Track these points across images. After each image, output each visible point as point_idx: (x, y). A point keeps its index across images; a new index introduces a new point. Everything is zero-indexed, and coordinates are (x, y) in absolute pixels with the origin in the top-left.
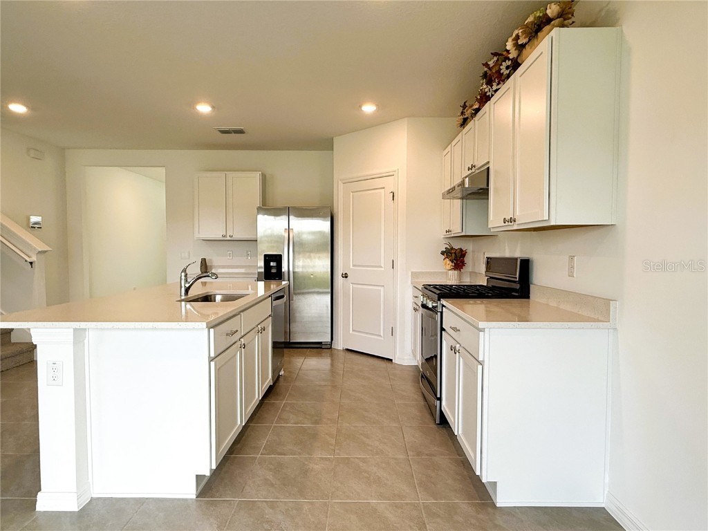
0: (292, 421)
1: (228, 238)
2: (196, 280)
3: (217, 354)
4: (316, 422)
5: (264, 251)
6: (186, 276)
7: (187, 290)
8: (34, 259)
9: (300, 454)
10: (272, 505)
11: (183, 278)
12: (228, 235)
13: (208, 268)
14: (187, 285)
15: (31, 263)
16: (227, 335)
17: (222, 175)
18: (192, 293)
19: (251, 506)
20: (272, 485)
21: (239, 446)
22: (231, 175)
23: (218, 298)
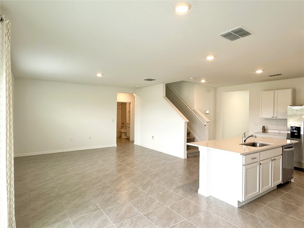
0: (286, 201)
1: (275, 118)
2: (249, 137)
3: (246, 164)
4: (299, 205)
5: (291, 125)
6: (245, 135)
7: (245, 141)
8: (206, 124)
9: (283, 212)
10: (262, 221)
11: (244, 136)
12: (275, 117)
13: (266, 130)
14: (245, 139)
15: (205, 125)
16: (252, 159)
17: (273, 92)
18: (247, 142)
19: (254, 218)
20: (265, 216)
21: (259, 200)
22: (276, 91)
23: (258, 144)
